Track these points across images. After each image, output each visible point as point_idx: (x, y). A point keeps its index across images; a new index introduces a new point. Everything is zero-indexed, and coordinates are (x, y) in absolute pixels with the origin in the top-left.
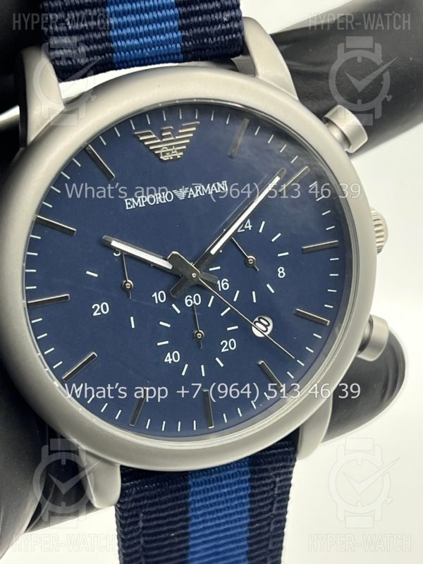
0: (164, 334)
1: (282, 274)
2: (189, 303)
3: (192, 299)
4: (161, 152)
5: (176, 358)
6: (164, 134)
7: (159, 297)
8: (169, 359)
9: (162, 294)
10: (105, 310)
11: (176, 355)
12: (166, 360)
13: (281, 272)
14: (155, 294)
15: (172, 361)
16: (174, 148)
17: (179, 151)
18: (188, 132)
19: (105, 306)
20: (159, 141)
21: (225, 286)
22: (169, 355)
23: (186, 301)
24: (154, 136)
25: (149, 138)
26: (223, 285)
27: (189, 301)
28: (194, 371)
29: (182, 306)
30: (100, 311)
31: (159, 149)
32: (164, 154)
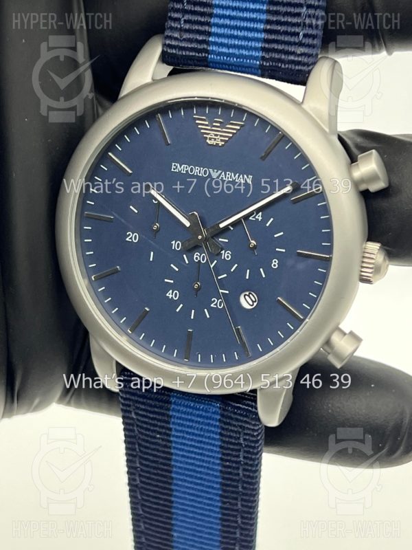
0: (172, 275)
2: (197, 258)
3: (200, 256)
4: (208, 136)
5: (176, 297)
6: (214, 124)
7: (176, 245)
8: (170, 294)
9: (178, 244)
10: (135, 239)
11: (176, 294)
12: (167, 295)
13: (275, 263)
14: (173, 242)
15: (172, 297)
16: (219, 137)
17: (222, 140)
18: (233, 128)
19: (136, 236)
20: (209, 128)
21: (228, 257)
22: (171, 291)
23: (195, 256)
24: (207, 123)
25: (202, 123)
26: (226, 255)
27: (197, 256)
28: (186, 311)
29: (191, 259)
30: (131, 238)
31: (208, 134)
32: (210, 139)
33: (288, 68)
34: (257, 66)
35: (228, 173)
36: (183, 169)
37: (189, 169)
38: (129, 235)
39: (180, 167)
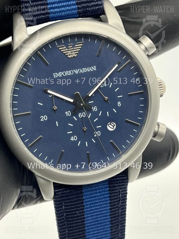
1: (119, 105)
2: (80, 116)
3: (82, 115)
4: (68, 54)
5: (75, 139)
6: (69, 47)
7: (68, 113)
8: (72, 139)
9: (69, 112)
10: (46, 119)
11: (75, 137)
12: (71, 140)
13: (119, 104)
14: (66, 112)
16: (73, 53)
17: (75, 54)
18: (79, 46)
19: (45, 117)
20: (67, 50)
21: (96, 109)
22: (72, 137)
24: (65, 48)
25: (63, 49)
26: (94, 109)
27: (80, 115)
28: (83, 144)
29: (78, 117)
30: (44, 119)
31: (67, 53)
32: (69, 55)
33: (92, 9)
34: (77, 13)
35: (83, 69)
36: (60, 74)
37: (63, 73)
38: (42, 117)
39: (58, 74)
